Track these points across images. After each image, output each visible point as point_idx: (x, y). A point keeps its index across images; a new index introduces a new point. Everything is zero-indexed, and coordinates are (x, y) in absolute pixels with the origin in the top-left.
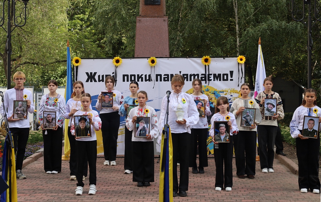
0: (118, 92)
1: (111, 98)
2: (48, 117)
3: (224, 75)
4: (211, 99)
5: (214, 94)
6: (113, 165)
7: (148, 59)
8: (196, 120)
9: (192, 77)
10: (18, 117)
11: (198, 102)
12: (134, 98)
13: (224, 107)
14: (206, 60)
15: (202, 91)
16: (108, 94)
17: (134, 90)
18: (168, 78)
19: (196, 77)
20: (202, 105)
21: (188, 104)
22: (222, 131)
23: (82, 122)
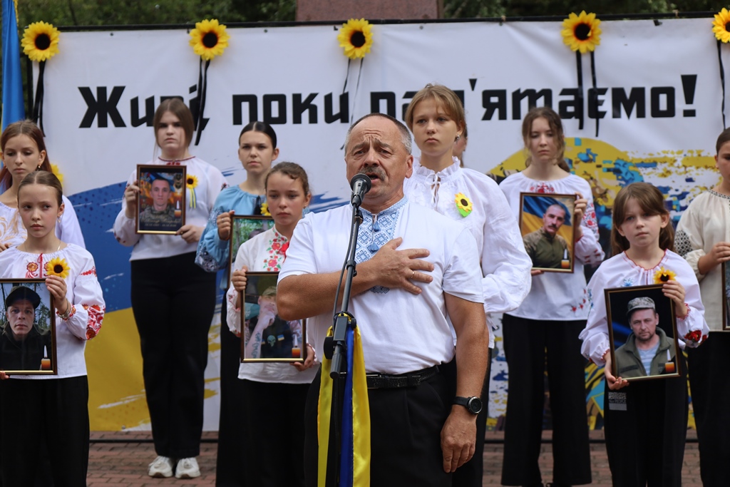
0: (207, 170)
1: (179, 192)
3: (656, 92)
4: (604, 195)
5: (617, 171)
6: (185, 477)
7: (336, 29)
8: (516, 289)
9: (524, 103)
11: (548, 205)
12: (256, 193)
13: (644, 230)
14: (582, 32)
15: (567, 162)
16: (165, 175)
17: (256, 159)
19: (540, 102)
20: (565, 219)
21: (483, 219)
22: (644, 327)
23: (19, 306)
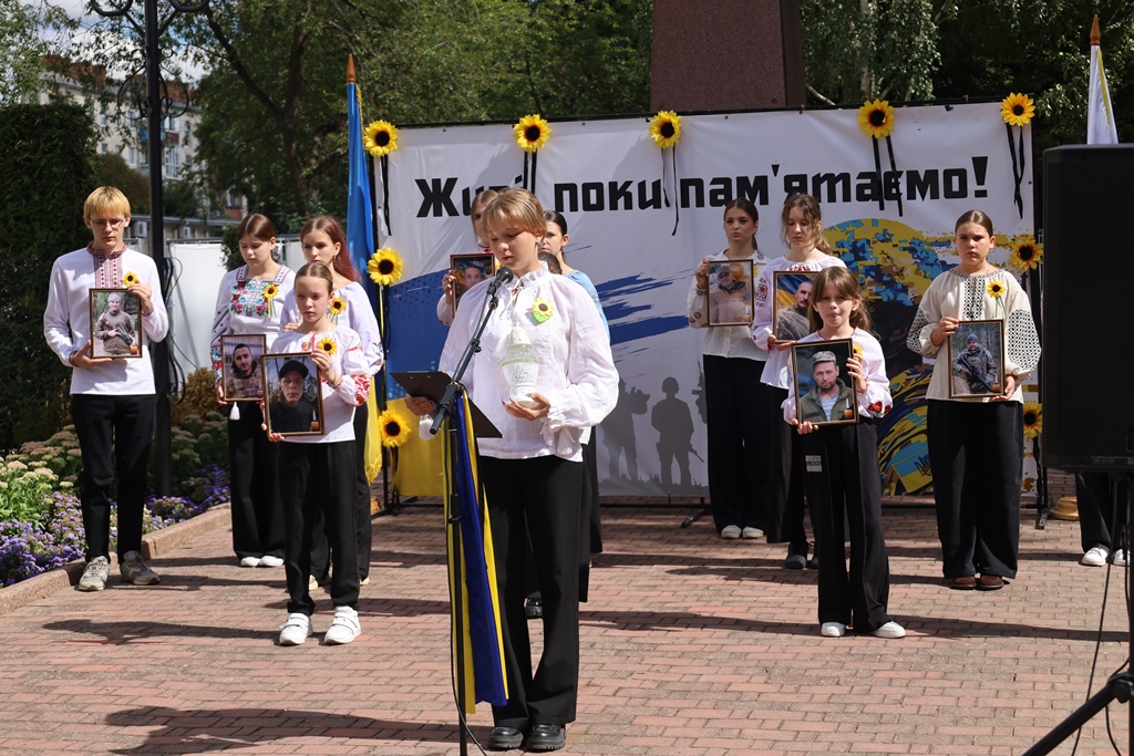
2: (239, 358)
3: (949, 174)
4: (900, 272)
5: (912, 250)
7: (647, 121)
9: (824, 186)
10: (107, 348)
11: (800, 283)
13: (836, 311)
14: (877, 119)
18: (727, 192)
19: (839, 186)
21: (567, 327)
22: (825, 378)
23: (291, 377)
